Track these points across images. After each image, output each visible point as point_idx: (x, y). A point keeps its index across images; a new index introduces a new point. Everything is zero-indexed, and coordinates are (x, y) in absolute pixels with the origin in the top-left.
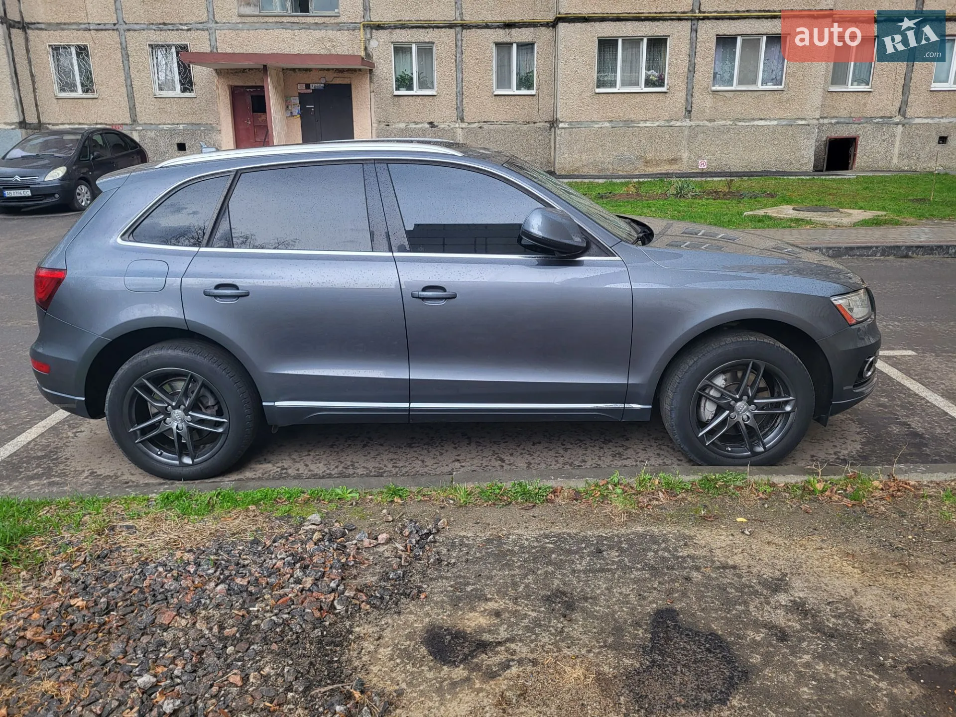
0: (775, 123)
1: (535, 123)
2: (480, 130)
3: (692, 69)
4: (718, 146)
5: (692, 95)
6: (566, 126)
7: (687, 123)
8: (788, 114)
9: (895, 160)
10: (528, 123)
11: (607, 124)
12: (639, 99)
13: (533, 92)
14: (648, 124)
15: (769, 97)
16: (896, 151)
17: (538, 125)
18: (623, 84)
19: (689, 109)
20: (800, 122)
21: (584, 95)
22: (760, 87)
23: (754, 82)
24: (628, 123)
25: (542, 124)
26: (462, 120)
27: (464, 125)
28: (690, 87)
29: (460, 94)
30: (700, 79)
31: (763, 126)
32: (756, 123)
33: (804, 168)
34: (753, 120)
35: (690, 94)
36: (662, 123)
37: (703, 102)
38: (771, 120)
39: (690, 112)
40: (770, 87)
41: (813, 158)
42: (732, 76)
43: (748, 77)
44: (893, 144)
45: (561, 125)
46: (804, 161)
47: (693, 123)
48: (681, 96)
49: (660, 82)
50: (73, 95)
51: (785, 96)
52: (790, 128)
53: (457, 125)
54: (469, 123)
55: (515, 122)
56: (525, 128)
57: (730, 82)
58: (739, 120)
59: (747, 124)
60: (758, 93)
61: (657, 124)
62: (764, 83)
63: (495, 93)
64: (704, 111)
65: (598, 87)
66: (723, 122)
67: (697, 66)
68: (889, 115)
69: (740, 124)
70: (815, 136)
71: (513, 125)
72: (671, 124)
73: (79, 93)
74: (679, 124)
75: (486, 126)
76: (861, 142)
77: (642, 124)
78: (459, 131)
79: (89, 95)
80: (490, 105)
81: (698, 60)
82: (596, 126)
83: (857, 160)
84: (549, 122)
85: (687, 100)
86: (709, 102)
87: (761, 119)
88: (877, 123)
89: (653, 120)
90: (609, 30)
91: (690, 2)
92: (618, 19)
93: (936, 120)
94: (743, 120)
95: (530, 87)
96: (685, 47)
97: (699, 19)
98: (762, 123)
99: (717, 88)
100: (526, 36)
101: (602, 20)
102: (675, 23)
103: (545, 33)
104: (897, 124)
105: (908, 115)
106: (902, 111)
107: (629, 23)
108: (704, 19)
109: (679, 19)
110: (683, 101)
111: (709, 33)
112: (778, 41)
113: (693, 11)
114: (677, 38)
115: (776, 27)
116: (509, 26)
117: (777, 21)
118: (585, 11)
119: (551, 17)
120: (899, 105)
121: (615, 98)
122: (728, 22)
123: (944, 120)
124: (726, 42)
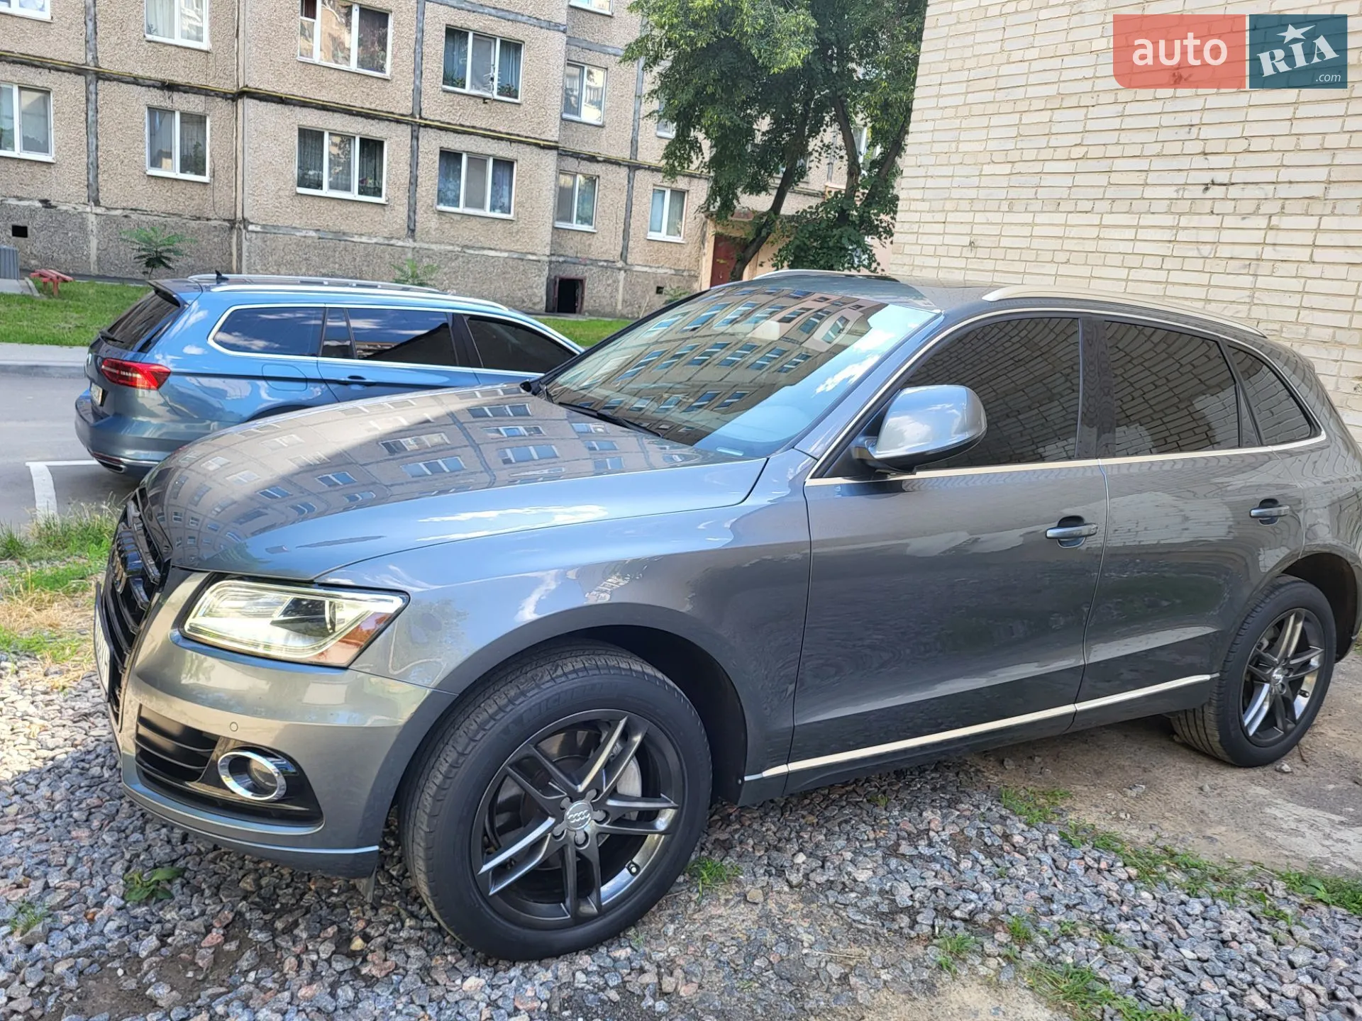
0: (506, 255)
1: (208, 219)
2: (125, 220)
3: (414, 182)
4: (445, 274)
5: (415, 212)
6: (258, 229)
7: (410, 243)
8: (517, 247)
9: (619, 307)
10: (199, 218)
11: (312, 234)
12: (352, 208)
13: (206, 179)
14: (364, 239)
15: (499, 226)
16: (620, 297)
17: (213, 223)
18: (332, 187)
19: (412, 227)
20: (531, 257)
21: (281, 193)
22: (488, 213)
23: (482, 207)
24: (339, 236)
25: (220, 222)
26: (97, 203)
27: (99, 210)
28: (412, 202)
29: (93, 167)
30: (424, 194)
31: (493, 257)
32: (486, 252)
33: (537, 308)
34: (484, 248)
35: (412, 210)
36: (381, 241)
37: (427, 221)
38: (501, 250)
39: (413, 231)
40: (497, 214)
41: (545, 298)
42: (458, 197)
43: (475, 200)
44: (617, 290)
45: (251, 228)
46: (537, 300)
47: (417, 245)
48: (402, 211)
49: (377, 192)
51: (513, 226)
52: (520, 262)
53: (88, 209)
54: (108, 209)
55: (180, 216)
56: (194, 224)
57: (456, 202)
58: (468, 247)
59: (477, 252)
60: (487, 220)
61: (374, 240)
62: (493, 208)
63: (148, 173)
64: (428, 232)
65: (299, 185)
66: (450, 248)
67: (419, 180)
68: (611, 259)
69: (471, 252)
70: (546, 273)
71: (176, 219)
72: (392, 242)
74: (400, 243)
75: (134, 216)
76: (588, 284)
77: (356, 239)
78: (92, 218)
80: (139, 187)
81: (421, 171)
82: (298, 234)
83: (585, 304)
84: (229, 221)
85: (409, 216)
86: (434, 222)
87: (491, 249)
88: (602, 266)
89: (370, 235)
90: (312, 119)
91: (410, 105)
92: (324, 108)
93: (654, 270)
94: (472, 248)
95: (201, 172)
96: (405, 155)
97: (420, 125)
98: (492, 253)
99: (442, 207)
100: (195, 104)
101: (304, 104)
102: (393, 125)
103: (222, 106)
104: (620, 269)
105: (629, 261)
106: (623, 256)
107: (337, 115)
108: (426, 126)
109: (398, 122)
110: (405, 217)
111: (432, 143)
112: (504, 165)
113: (412, 115)
114: (396, 143)
115: (503, 151)
116: (170, 87)
117: (503, 144)
118: (283, 90)
119: (230, 87)
120: (620, 250)
121: (323, 204)
122: (452, 135)
123: (660, 271)
124: (450, 158)
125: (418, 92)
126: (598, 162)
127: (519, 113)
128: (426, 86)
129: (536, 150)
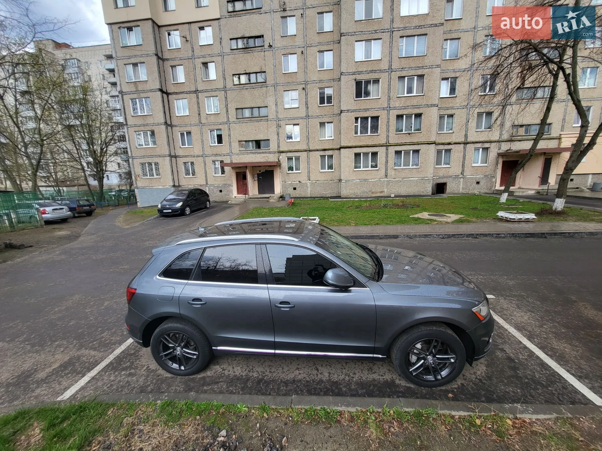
0: (417, 179)
1: (334, 180)
3: (387, 162)
4: (397, 187)
6: (344, 181)
7: (386, 179)
8: (421, 176)
9: (461, 190)
10: (332, 180)
11: (358, 181)
12: (369, 172)
13: (333, 171)
14: (372, 180)
15: (415, 170)
16: (461, 187)
18: (363, 167)
20: (426, 178)
21: (350, 171)
22: (411, 167)
23: (409, 165)
24: (365, 180)
25: (336, 181)
26: (310, 180)
27: (310, 182)
28: (386, 168)
29: (309, 172)
30: (390, 165)
32: (410, 179)
33: (428, 194)
35: (386, 170)
36: (377, 180)
37: (391, 173)
38: (415, 178)
39: (387, 176)
40: (415, 167)
41: (431, 190)
42: (401, 164)
43: (407, 164)
44: (460, 185)
45: (342, 181)
46: (428, 191)
47: (388, 180)
48: (383, 171)
49: (376, 166)
50: (189, 176)
51: (420, 169)
52: (422, 180)
53: (308, 182)
54: (312, 181)
55: (327, 180)
56: (331, 182)
57: (400, 166)
58: (404, 178)
60: (410, 169)
62: (413, 165)
63: (320, 171)
64: (391, 176)
65: (355, 169)
66: (399, 179)
68: (457, 175)
70: (431, 183)
72: (380, 180)
73: (191, 176)
74: (383, 180)
75: (317, 182)
76: (448, 184)
77: (370, 180)
78: (309, 184)
79: (194, 176)
80: (319, 175)
81: (389, 159)
82: (355, 181)
83: (447, 190)
84: (338, 180)
86: (393, 173)
88: (454, 178)
89: (374, 179)
90: (358, 150)
91: (385, 140)
92: (361, 147)
93: (475, 176)
94: (406, 178)
95: (332, 169)
96: (384, 155)
97: (388, 146)
98: (412, 179)
99: (396, 168)
100: (330, 153)
101: (356, 147)
102: (380, 147)
103: (336, 151)
104: (461, 178)
105: (465, 175)
106: (462, 173)
107: (365, 148)
108: (390, 146)
109: (382, 146)
110: (384, 172)
111: (392, 150)
112: (416, 152)
113: (386, 143)
114: (381, 151)
115: (416, 147)
116: (325, 150)
117: (416, 146)
118: (350, 145)
119: (338, 147)
120: (461, 171)
121: (361, 172)
122: (399, 146)
123: (478, 176)
124: (398, 153)
125: (388, 136)
126: (452, 144)
127: (421, 135)
128: (390, 135)
129: (427, 145)
